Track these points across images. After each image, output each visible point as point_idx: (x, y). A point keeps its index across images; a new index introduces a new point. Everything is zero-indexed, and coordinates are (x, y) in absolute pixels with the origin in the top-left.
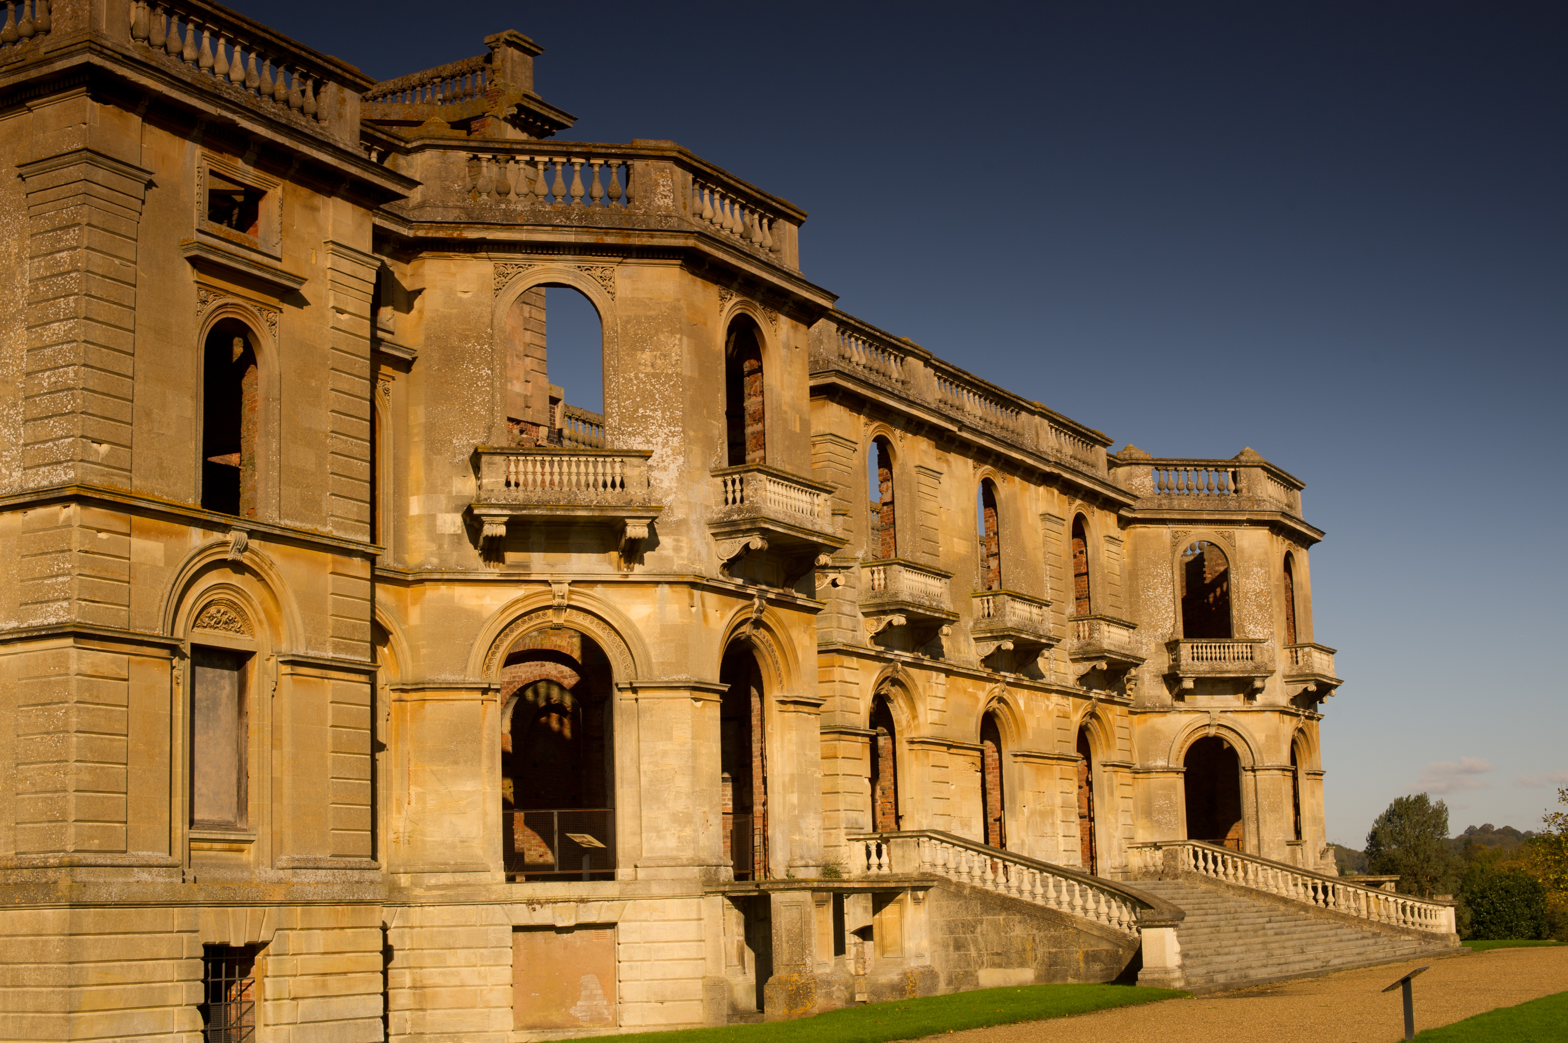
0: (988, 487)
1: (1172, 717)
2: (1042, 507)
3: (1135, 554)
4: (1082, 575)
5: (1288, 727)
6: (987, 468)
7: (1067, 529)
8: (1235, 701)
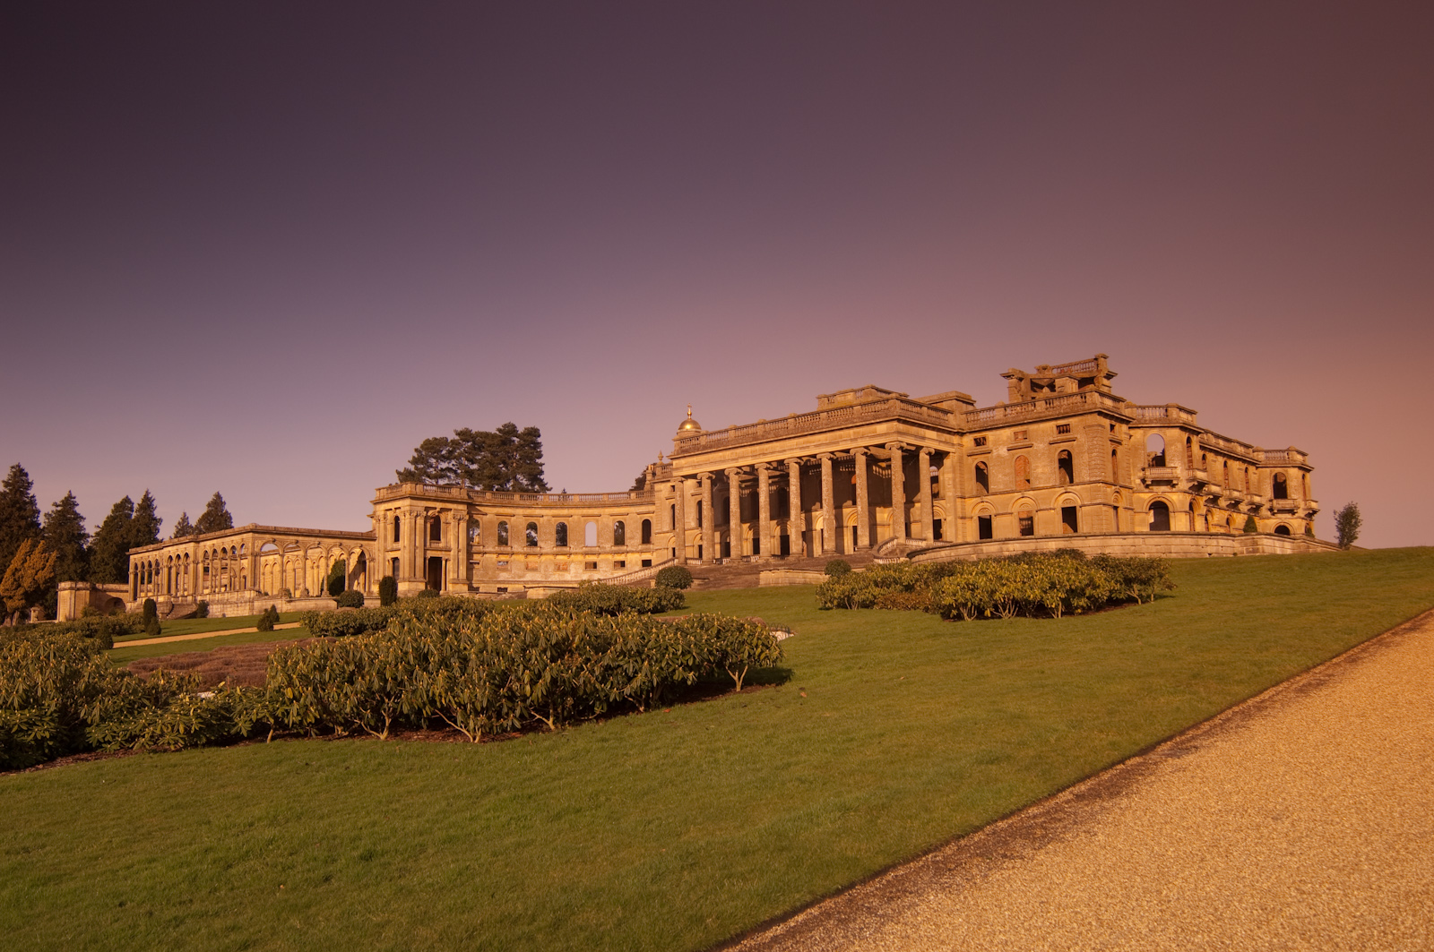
0: (1225, 463)
1: (1271, 520)
2: (1238, 467)
3: (1259, 476)
4: (1247, 483)
5: (1304, 523)
6: (1225, 458)
7: (1244, 471)
8: (1289, 516)
